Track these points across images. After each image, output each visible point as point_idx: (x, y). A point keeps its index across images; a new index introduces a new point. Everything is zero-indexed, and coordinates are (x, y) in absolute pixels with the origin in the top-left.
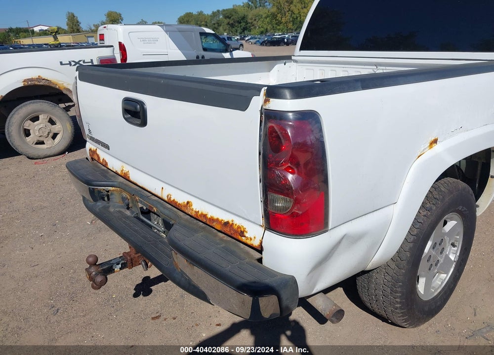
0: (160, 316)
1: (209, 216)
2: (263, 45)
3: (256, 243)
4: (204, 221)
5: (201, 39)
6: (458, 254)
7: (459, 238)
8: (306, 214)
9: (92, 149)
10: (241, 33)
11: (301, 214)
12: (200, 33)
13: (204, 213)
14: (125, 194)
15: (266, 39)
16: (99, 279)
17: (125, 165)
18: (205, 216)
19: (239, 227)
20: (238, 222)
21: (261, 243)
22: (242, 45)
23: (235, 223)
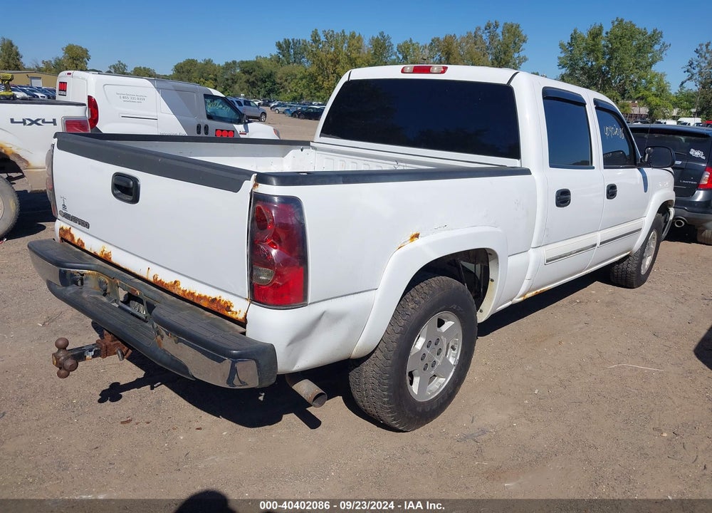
0: (130, 420)
1: (197, 294)
2: (295, 117)
3: (240, 316)
4: (191, 299)
5: (206, 102)
6: (458, 358)
7: (458, 341)
8: (286, 284)
9: (64, 228)
10: (264, 97)
11: (282, 286)
12: (204, 95)
13: (192, 291)
14: (103, 278)
15: (299, 108)
16: (69, 363)
17: (106, 245)
18: (193, 294)
19: (226, 303)
20: (225, 297)
21: (246, 316)
22: (264, 113)
23: (222, 299)
